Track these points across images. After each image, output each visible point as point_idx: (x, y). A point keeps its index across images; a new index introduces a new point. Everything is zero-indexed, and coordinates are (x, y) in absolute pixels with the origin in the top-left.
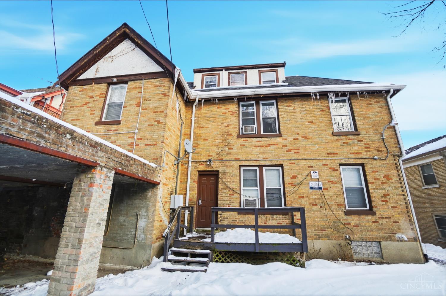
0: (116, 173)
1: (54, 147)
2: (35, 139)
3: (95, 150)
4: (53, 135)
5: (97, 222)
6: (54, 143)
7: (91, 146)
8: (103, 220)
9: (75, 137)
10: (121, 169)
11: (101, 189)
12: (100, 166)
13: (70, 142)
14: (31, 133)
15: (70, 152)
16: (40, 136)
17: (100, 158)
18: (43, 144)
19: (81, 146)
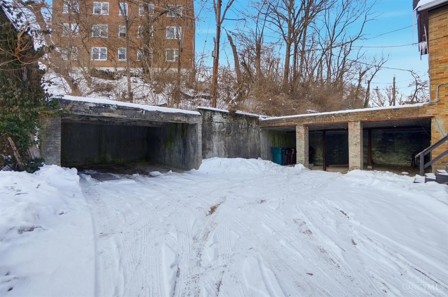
0: (361, 122)
1: (329, 122)
2: (323, 121)
3: (347, 117)
4: (328, 118)
5: (354, 143)
6: (329, 120)
7: (344, 116)
8: (358, 143)
9: (336, 116)
10: (366, 119)
11: (353, 131)
12: (350, 122)
13: (334, 118)
14: (322, 120)
15: (335, 121)
16: (324, 120)
17: (351, 118)
18: (326, 122)
19: (339, 117)
